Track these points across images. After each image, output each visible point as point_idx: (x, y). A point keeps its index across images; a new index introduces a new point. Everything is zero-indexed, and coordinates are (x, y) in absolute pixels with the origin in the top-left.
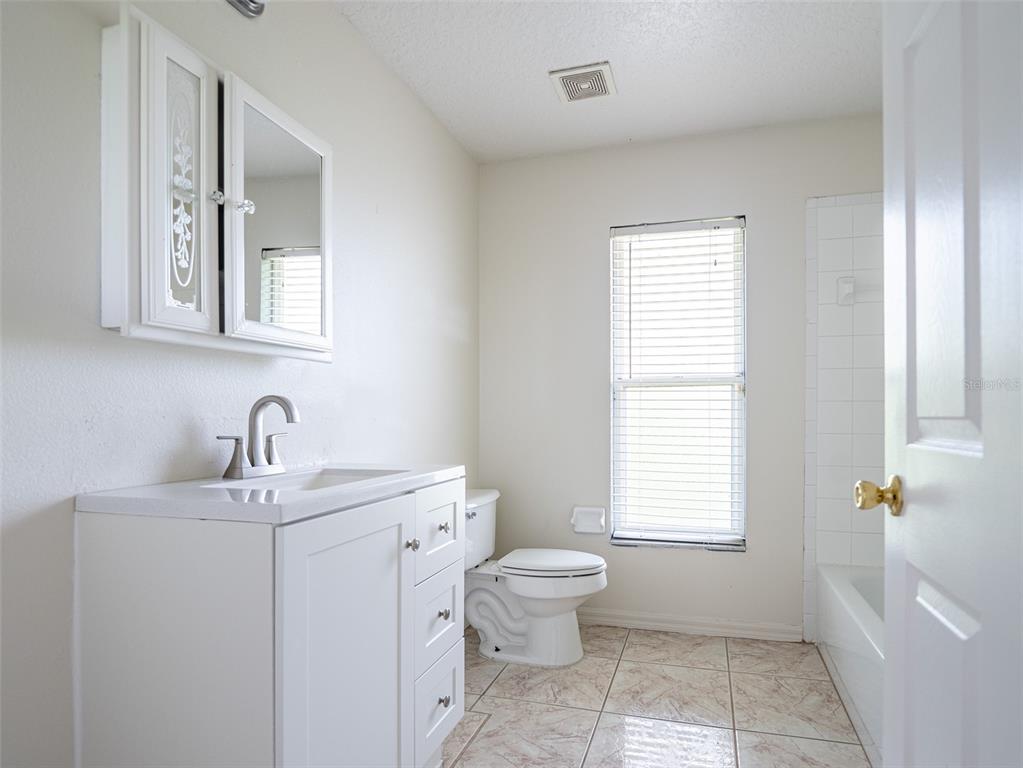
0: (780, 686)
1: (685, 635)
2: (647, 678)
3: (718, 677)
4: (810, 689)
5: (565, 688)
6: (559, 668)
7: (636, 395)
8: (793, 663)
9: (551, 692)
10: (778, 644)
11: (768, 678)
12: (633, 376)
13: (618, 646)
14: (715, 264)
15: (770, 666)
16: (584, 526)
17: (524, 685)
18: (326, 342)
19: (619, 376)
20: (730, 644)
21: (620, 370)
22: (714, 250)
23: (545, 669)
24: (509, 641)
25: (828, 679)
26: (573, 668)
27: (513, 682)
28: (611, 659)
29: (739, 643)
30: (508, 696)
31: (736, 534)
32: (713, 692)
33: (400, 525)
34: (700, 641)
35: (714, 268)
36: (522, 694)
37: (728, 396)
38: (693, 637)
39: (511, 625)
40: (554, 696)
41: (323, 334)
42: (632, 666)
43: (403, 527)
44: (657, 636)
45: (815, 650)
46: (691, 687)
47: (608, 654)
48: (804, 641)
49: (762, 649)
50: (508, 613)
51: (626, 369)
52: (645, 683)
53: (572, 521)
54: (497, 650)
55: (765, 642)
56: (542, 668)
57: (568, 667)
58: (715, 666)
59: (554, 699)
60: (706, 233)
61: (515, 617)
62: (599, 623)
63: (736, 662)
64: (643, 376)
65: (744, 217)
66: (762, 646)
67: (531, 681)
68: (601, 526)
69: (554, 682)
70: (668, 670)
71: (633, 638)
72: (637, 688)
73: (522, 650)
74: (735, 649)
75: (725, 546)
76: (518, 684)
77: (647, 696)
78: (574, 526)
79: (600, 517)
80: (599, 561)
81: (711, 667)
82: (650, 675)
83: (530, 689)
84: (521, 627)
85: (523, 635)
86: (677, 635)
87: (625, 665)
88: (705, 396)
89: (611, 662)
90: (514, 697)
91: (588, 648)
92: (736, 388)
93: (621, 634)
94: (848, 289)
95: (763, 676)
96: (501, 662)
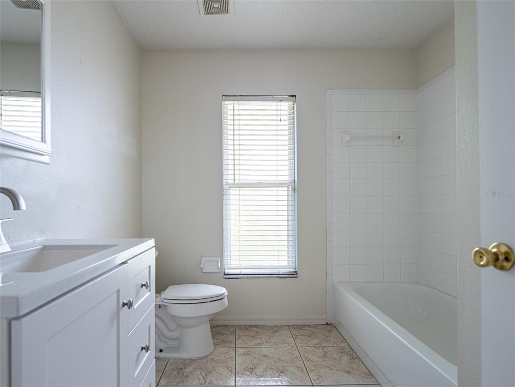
0: (326, 353)
1: (266, 326)
2: (254, 358)
3: (292, 351)
4: (341, 352)
5: (209, 372)
6: (201, 359)
7: (237, 192)
8: (327, 337)
9: (201, 377)
10: (315, 326)
11: (318, 348)
12: (235, 181)
13: (232, 338)
14: (280, 121)
15: (316, 341)
16: (208, 268)
17: (182, 374)
18: (46, 147)
19: (226, 181)
20: (292, 330)
21: (228, 178)
22: (279, 113)
23: (193, 360)
24: (167, 344)
25: (347, 345)
26: (210, 357)
27: (175, 373)
28: (230, 347)
29: (296, 328)
30: (174, 384)
31: (291, 268)
32: (294, 362)
33: (118, 291)
34: (275, 329)
35: (279, 123)
36: (183, 381)
37: (286, 193)
38: (271, 328)
39: (170, 334)
40: (204, 379)
41: (43, 140)
42: (245, 351)
43: (121, 291)
44: (252, 329)
45: (334, 328)
46: (280, 360)
47: (228, 344)
48: (327, 323)
49: (308, 330)
50: (167, 327)
51: (232, 177)
52: (255, 361)
53: (202, 266)
54: (161, 351)
55: (308, 326)
56: (191, 360)
57: (206, 357)
58: (288, 344)
59: (203, 381)
60: (274, 103)
61: (172, 329)
62: (218, 325)
63: (298, 341)
64: (241, 181)
65: (295, 96)
66: (308, 328)
67: (187, 370)
68: (219, 268)
69: (201, 369)
70: (265, 351)
71: (239, 332)
72: (251, 365)
73: (177, 349)
74: (295, 332)
75: (287, 275)
76: (178, 373)
77: (259, 370)
78: (202, 269)
79: (218, 263)
80: (224, 291)
81: (286, 345)
82: (256, 356)
83: (187, 376)
84: (175, 334)
85: (177, 339)
86: (262, 327)
87: (240, 351)
88: (275, 193)
89: (231, 349)
90: (179, 384)
91: (216, 341)
92: (290, 189)
93: (232, 329)
94: (348, 138)
95: (315, 347)
96: (164, 359)
